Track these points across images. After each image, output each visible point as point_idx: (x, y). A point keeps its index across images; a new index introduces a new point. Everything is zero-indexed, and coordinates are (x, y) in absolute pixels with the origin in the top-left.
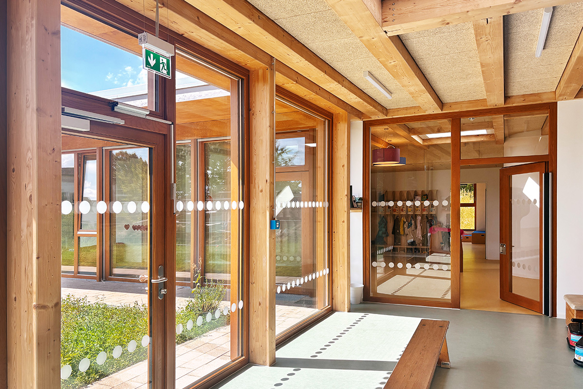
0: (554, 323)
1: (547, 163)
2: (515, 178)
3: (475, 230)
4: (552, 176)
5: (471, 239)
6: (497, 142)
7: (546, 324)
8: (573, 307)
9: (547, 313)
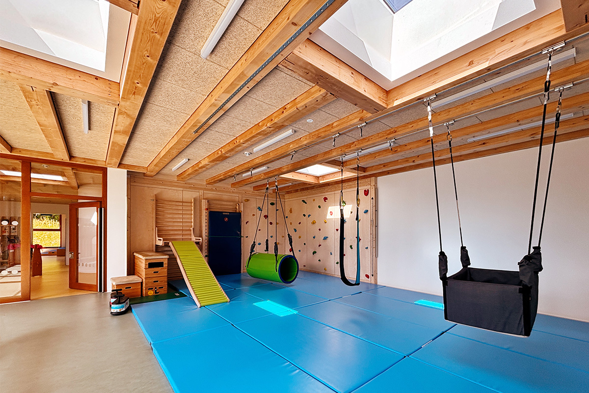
0: (106, 295)
1: (101, 202)
2: (81, 210)
3: (61, 247)
4: (104, 210)
5: (56, 253)
6: (73, 188)
7: (100, 297)
8: (114, 284)
9: (101, 291)
